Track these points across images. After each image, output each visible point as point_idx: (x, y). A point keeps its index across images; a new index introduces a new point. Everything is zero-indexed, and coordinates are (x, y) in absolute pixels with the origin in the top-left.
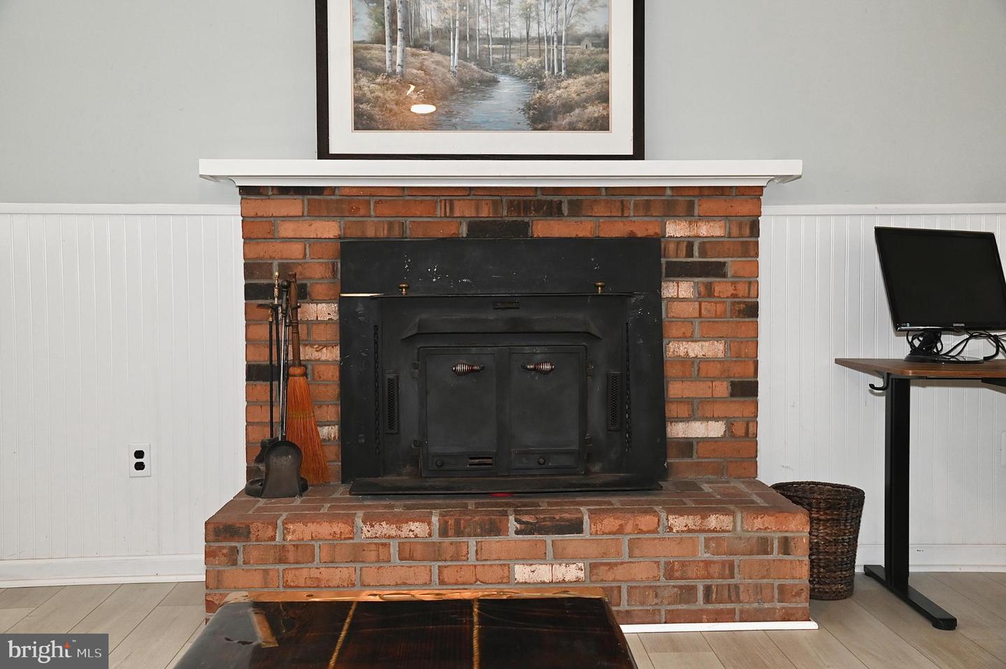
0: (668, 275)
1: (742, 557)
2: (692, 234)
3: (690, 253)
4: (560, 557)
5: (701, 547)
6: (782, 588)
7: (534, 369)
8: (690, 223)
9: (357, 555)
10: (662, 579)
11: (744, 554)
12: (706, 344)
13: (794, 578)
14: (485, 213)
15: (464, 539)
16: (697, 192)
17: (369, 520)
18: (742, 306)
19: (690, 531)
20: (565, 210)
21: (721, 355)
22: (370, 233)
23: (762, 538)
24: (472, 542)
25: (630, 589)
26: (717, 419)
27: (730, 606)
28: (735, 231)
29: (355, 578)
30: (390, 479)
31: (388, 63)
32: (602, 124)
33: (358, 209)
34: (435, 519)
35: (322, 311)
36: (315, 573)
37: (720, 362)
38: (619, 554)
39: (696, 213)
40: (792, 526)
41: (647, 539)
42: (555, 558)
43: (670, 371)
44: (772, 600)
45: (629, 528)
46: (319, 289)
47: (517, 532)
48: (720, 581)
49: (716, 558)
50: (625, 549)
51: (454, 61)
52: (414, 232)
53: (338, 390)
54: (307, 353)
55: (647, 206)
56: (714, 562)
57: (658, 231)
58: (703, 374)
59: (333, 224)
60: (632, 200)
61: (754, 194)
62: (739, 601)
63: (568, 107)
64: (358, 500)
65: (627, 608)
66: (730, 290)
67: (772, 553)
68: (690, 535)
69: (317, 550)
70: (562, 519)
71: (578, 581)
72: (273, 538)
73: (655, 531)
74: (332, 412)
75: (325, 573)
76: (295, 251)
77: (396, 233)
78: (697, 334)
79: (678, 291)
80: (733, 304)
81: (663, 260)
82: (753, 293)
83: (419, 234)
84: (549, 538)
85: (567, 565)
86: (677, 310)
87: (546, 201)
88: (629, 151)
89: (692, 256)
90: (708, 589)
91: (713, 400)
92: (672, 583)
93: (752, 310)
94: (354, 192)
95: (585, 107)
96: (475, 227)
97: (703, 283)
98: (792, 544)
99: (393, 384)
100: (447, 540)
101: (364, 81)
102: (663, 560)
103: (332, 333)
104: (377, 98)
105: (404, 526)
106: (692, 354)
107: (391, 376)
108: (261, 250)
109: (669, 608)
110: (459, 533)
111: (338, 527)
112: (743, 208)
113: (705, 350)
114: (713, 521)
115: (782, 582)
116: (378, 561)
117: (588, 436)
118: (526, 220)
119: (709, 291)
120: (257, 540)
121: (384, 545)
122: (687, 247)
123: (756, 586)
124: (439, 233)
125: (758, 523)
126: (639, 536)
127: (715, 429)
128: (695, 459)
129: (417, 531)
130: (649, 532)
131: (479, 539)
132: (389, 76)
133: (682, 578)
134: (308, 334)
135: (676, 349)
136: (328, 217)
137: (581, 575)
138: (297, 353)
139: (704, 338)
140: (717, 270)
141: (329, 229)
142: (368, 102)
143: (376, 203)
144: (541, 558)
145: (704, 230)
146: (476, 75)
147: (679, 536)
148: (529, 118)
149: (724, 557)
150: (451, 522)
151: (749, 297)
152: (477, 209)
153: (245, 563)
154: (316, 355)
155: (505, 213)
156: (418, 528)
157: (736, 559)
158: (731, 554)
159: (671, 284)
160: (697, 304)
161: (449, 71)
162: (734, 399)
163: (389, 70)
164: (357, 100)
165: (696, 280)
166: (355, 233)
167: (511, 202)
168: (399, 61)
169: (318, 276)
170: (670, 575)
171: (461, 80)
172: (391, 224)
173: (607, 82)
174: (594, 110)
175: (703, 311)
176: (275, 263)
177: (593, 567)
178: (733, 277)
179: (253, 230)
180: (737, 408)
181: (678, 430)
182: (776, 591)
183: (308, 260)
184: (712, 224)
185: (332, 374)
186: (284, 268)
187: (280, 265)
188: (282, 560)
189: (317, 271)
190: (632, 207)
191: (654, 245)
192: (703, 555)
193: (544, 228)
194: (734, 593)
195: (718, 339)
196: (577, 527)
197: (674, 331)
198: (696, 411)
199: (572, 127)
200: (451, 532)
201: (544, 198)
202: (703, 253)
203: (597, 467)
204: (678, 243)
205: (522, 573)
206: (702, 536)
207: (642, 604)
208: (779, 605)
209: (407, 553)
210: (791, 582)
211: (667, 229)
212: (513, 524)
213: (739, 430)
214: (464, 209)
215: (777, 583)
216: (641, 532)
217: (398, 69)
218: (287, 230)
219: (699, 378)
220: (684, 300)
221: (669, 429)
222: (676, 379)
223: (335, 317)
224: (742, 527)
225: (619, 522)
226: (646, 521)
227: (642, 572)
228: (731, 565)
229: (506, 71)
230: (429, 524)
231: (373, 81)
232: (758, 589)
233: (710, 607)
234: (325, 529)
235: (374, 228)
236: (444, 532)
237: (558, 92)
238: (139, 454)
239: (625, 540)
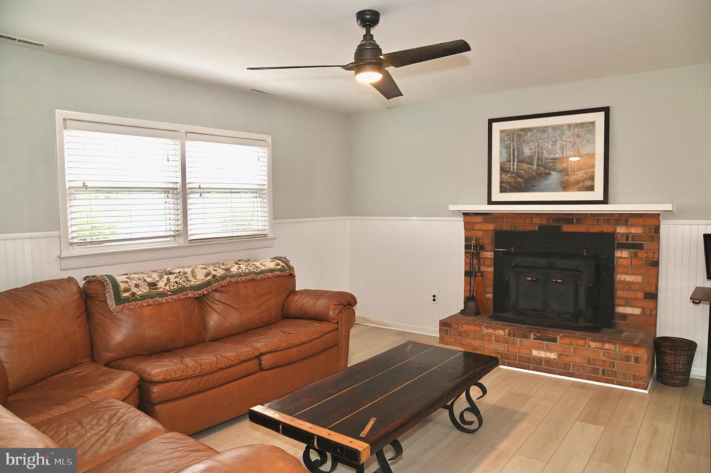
0: (617, 248)
1: (618, 361)
2: (628, 232)
3: (627, 239)
4: (548, 350)
5: (602, 355)
6: (634, 376)
7: (555, 282)
8: (627, 227)
9: (482, 337)
10: (586, 364)
11: (619, 360)
12: (634, 276)
13: (640, 373)
14: (544, 222)
15: (516, 338)
16: (629, 215)
17: (486, 327)
18: (651, 262)
19: (597, 348)
20: (575, 221)
21: (640, 281)
22: (504, 229)
23: (627, 355)
24: (519, 339)
25: (574, 366)
26: (638, 307)
27: (613, 378)
28: (647, 231)
29: (481, 345)
30: (506, 315)
31: (512, 169)
32: (591, 188)
33: (500, 220)
34: (507, 330)
35: (489, 255)
36: (469, 341)
37: (640, 284)
38: (570, 352)
39: (629, 224)
40: (640, 353)
41: (581, 348)
42: (546, 350)
43: (617, 286)
44: (630, 379)
45: (574, 343)
46: (488, 247)
47: (534, 339)
48: (609, 369)
49: (608, 360)
50: (572, 351)
51: (535, 167)
52: (520, 228)
53: (493, 282)
54: (483, 269)
55: (608, 220)
56: (606, 361)
57: (613, 230)
58: (632, 288)
59: (492, 225)
60: (602, 218)
61: (656, 216)
62: (616, 377)
63: (577, 182)
64: (490, 320)
65: (572, 372)
66: (645, 255)
67: (631, 361)
68: (597, 350)
69: (470, 334)
70: (549, 337)
71: (554, 359)
72: (458, 329)
73: (584, 346)
74: (491, 289)
75: (472, 342)
76: (480, 234)
77: (513, 229)
78: (630, 273)
79: (622, 255)
80: (646, 261)
81: (616, 242)
82: (656, 256)
83: (521, 229)
84: (545, 343)
85: (551, 353)
86: (621, 262)
87: (567, 218)
88: (602, 199)
89: (628, 241)
90: (604, 371)
91: (636, 299)
92: (590, 366)
93: (656, 264)
94: (499, 215)
95: (584, 182)
96: (541, 227)
97: (633, 252)
98: (640, 360)
99: (508, 282)
100: (510, 338)
101: (503, 176)
102: (586, 358)
103: (491, 262)
104: (508, 181)
105: (497, 331)
106: (627, 280)
107: (507, 279)
108: (470, 233)
109: (588, 374)
110: (514, 336)
111: (476, 328)
112: (652, 222)
113: (633, 279)
114: (607, 346)
115: (635, 373)
116: (488, 341)
117: (578, 308)
118: (560, 225)
119: (636, 255)
120: (453, 328)
121: (490, 336)
122: (626, 237)
123: (624, 373)
124: (528, 229)
125: (625, 349)
126: (578, 347)
127: (637, 311)
128: (627, 322)
129: (501, 333)
130: (581, 346)
131: (521, 339)
132: (512, 173)
133: (593, 365)
134: (484, 262)
135: (620, 277)
136: (491, 223)
137: (556, 357)
138: (479, 269)
139: (632, 274)
140: (640, 247)
141: (491, 227)
142: (505, 183)
143: (506, 218)
144: (542, 349)
145: (633, 230)
146: (543, 172)
147: (593, 349)
148: (562, 187)
149: (611, 360)
150: (512, 332)
151: (654, 258)
152: (541, 221)
153: (450, 335)
154: (486, 269)
155: (551, 223)
156: (501, 332)
157: (616, 362)
158: (614, 359)
159: (619, 251)
160: (630, 260)
161: (533, 170)
162: (646, 300)
163: (512, 171)
164: (501, 182)
165: (630, 250)
166: (499, 228)
167: (554, 218)
168: (515, 168)
169: (487, 242)
170: (589, 363)
171: (537, 173)
172: (511, 226)
173: (594, 172)
174: (588, 183)
175: (633, 263)
176: (474, 237)
177: (560, 355)
178: (646, 249)
179: (468, 227)
180: (648, 304)
181: (620, 310)
182: (632, 377)
183: (484, 237)
184: (637, 228)
185: (491, 276)
186: (477, 239)
187: (476, 238)
188: (460, 335)
189: (487, 241)
190: (602, 221)
191: (612, 236)
192: (602, 358)
193: (567, 228)
194: (614, 374)
195: (639, 275)
196: (555, 340)
197: (620, 270)
198: (628, 303)
199: (579, 190)
200: (511, 335)
201: (566, 217)
202: (633, 239)
203: (582, 320)
204: (622, 235)
205: (535, 353)
206: (602, 351)
207: (578, 371)
208: (633, 382)
209: (497, 340)
210: (639, 374)
211: (617, 230)
212: (532, 336)
213: (648, 312)
214: (537, 221)
215: (632, 373)
216: (578, 345)
217: (515, 171)
218: (477, 227)
219: (630, 290)
220: (624, 258)
221: (616, 308)
222: (620, 289)
223: (493, 257)
224: (619, 350)
225: (570, 341)
226: (581, 342)
227: (578, 360)
228: (614, 364)
229: (554, 170)
230: (505, 331)
231: (506, 176)
232: (625, 374)
233: (604, 377)
234: (473, 328)
235: (506, 226)
236: (509, 335)
237: (574, 177)
238: (434, 296)
239: (572, 347)
